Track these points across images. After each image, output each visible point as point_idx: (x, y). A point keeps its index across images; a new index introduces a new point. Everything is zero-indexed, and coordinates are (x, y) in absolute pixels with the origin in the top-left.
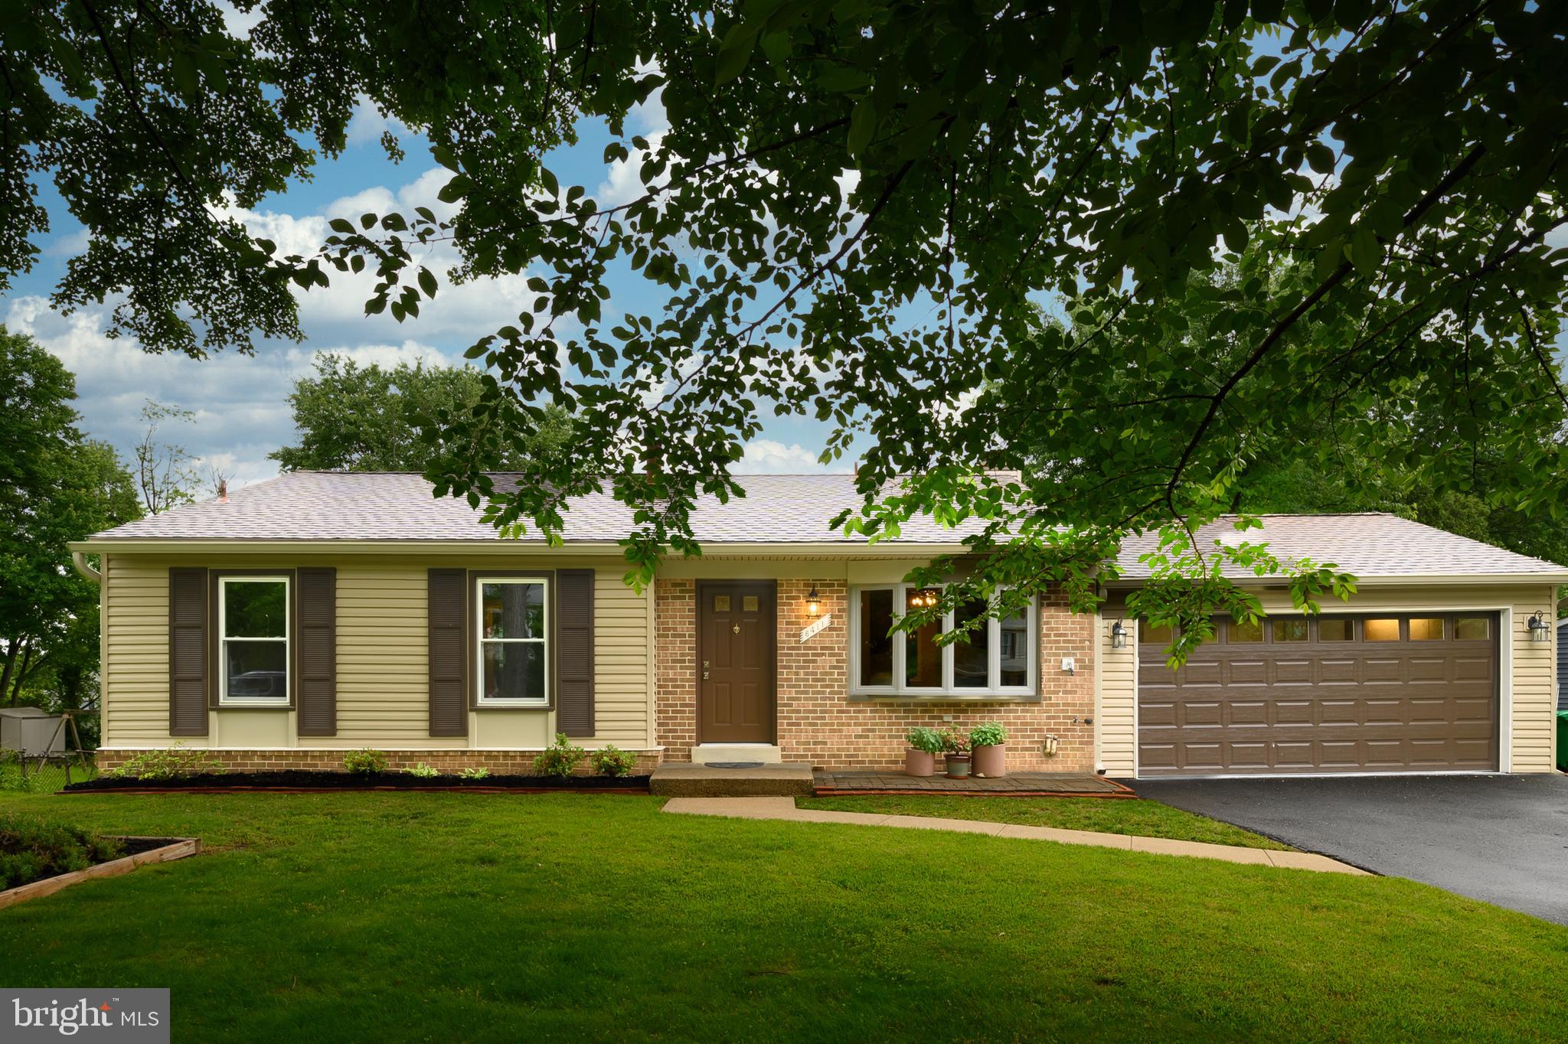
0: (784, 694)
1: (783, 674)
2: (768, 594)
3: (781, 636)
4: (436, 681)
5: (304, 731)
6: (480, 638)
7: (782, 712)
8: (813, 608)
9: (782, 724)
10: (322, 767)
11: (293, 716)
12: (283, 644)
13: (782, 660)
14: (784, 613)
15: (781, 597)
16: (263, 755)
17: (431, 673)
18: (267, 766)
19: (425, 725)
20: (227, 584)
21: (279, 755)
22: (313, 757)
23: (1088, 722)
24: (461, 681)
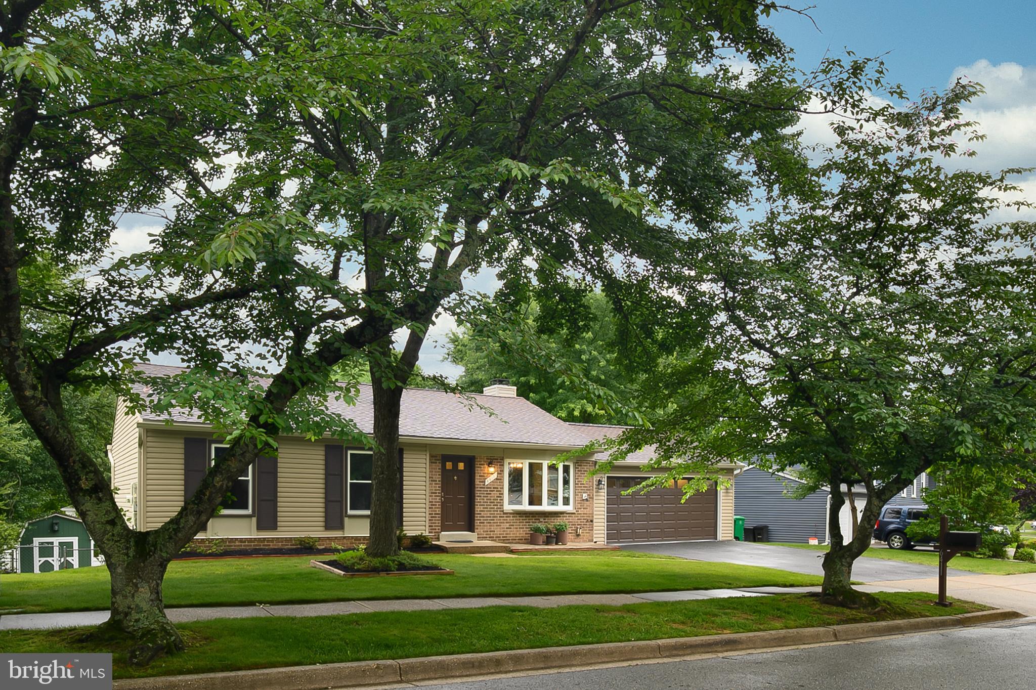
0: (478, 509)
1: (478, 499)
2: (471, 463)
3: (477, 482)
4: (328, 501)
5: (260, 528)
6: (349, 481)
7: (477, 517)
8: (492, 470)
9: (477, 523)
10: (272, 546)
11: (254, 520)
12: (248, 481)
13: (477, 493)
14: (478, 472)
15: (477, 464)
16: (241, 540)
17: (326, 498)
18: (243, 546)
19: (323, 524)
20: (216, 448)
21: (250, 540)
22: (268, 541)
23: (592, 521)
24: (341, 502)
